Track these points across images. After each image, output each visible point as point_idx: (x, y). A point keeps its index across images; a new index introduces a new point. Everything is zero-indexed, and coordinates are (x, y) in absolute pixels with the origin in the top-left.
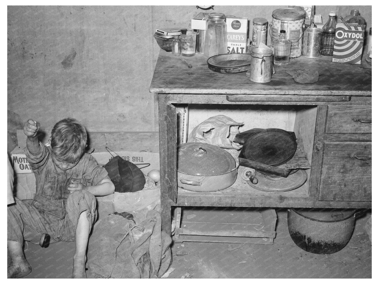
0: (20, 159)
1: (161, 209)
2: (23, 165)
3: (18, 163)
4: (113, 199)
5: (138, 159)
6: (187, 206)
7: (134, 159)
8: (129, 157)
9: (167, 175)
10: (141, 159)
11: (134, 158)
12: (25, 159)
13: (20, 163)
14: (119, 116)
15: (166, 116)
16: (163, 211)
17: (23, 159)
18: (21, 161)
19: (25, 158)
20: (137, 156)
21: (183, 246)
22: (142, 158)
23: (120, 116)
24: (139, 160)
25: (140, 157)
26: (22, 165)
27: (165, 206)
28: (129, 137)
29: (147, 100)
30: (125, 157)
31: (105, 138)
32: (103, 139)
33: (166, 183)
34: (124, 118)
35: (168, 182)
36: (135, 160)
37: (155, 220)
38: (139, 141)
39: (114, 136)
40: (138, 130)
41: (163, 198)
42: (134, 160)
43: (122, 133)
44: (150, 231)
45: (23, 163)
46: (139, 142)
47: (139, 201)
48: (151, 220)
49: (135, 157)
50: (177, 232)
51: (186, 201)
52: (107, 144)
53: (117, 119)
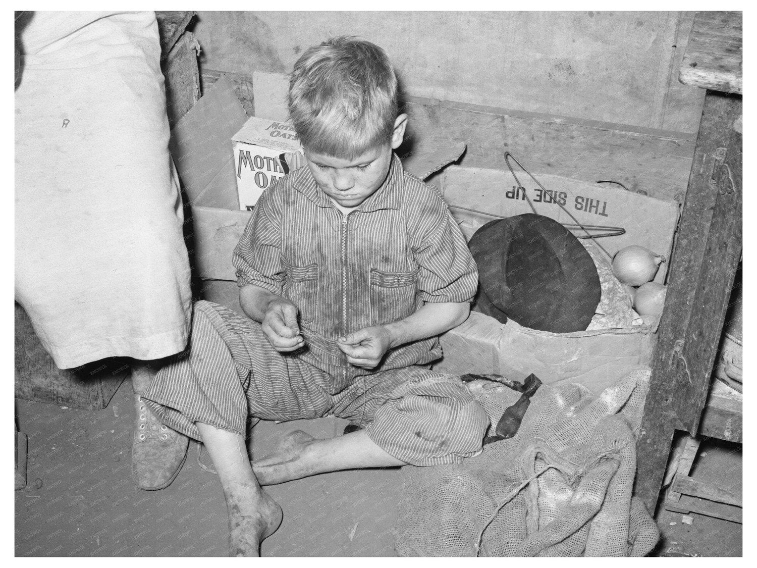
0: (258, 159)
1: (641, 431)
2: (264, 176)
3: (252, 169)
4: (498, 339)
5: (591, 204)
6: (728, 439)
7: (580, 203)
8: (565, 193)
9: (682, 342)
10: (601, 206)
11: (580, 200)
12: (272, 162)
13: (257, 170)
14: (556, 66)
15: (721, 167)
16: (646, 437)
17: (265, 161)
18: (259, 166)
19: (270, 159)
20: (590, 197)
21: (688, 523)
22: (605, 203)
23: (558, 66)
24: (594, 209)
25: (598, 202)
26: (261, 175)
27: (655, 424)
28: (575, 134)
29: (653, 30)
30: (554, 193)
31: (504, 127)
32: (498, 130)
33: (673, 364)
34: (570, 74)
35: (681, 367)
36: (582, 207)
37: (617, 457)
38: (606, 150)
39: (530, 124)
40: (607, 118)
41: (653, 403)
42: (579, 206)
43: (558, 121)
44: (596, 499)
45: (264, 170)
46: (605, 154)
47: (574, 358)
48: (604, 454)
49: (585, 197)
50: (679, 486)
51: (728, 426)
52: (506, 145)
53: (550, 75)
